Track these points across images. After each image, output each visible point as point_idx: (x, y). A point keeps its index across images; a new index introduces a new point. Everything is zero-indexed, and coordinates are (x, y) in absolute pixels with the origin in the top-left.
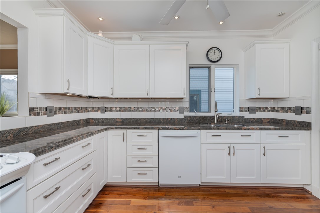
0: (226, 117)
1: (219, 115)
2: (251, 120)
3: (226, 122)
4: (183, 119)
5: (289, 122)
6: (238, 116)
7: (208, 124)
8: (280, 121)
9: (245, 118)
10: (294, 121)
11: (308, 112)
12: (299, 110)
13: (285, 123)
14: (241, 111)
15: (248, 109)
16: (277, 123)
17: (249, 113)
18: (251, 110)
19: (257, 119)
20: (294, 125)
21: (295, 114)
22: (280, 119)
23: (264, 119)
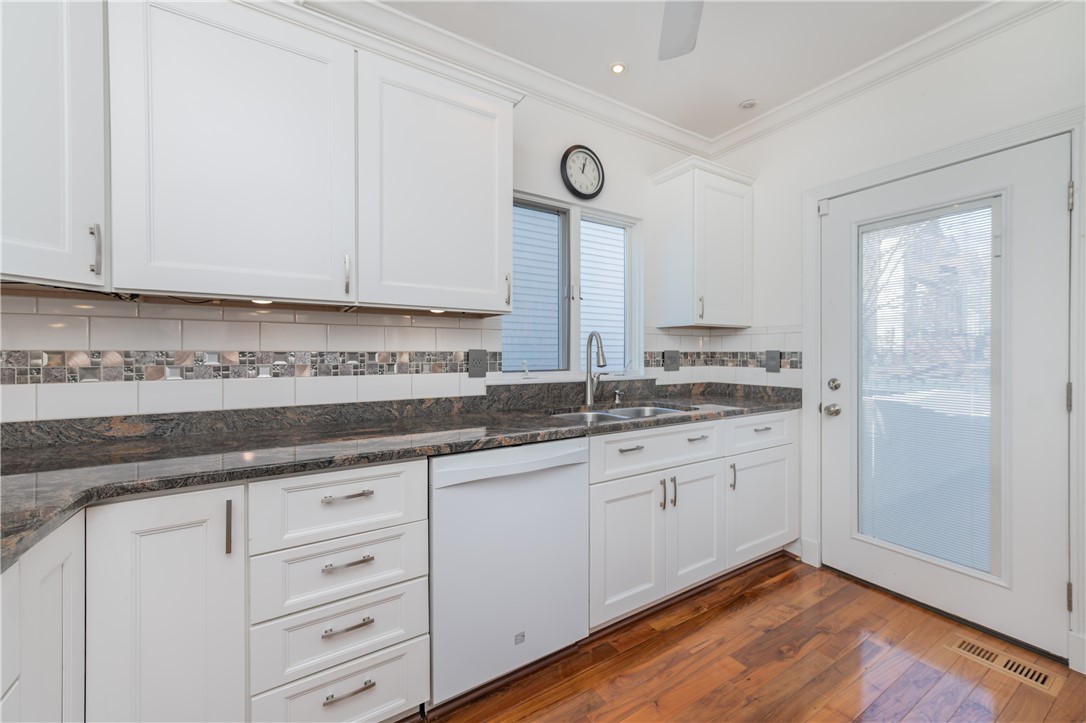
0: (614, 384)
1: (598, 378)
2: (670, 389)
3: (617, 402)
4: (482, 397)
5: (753, 389)
6: (642, 380)
7: (570, 412)
8: (730, 389)
9: (657, 383)
10: (764, 388)
11: (795, 365)
12: (775, 361)
13: (741, 393)
14: (647, 364)
15: (663, 357)
16: (721, 394)
17: (665, 370)
18: (669, 360)
19: (682, 385)
20: (763, 397)
21: (765, 369)
22: (729, 385)
23: (694, 384)
